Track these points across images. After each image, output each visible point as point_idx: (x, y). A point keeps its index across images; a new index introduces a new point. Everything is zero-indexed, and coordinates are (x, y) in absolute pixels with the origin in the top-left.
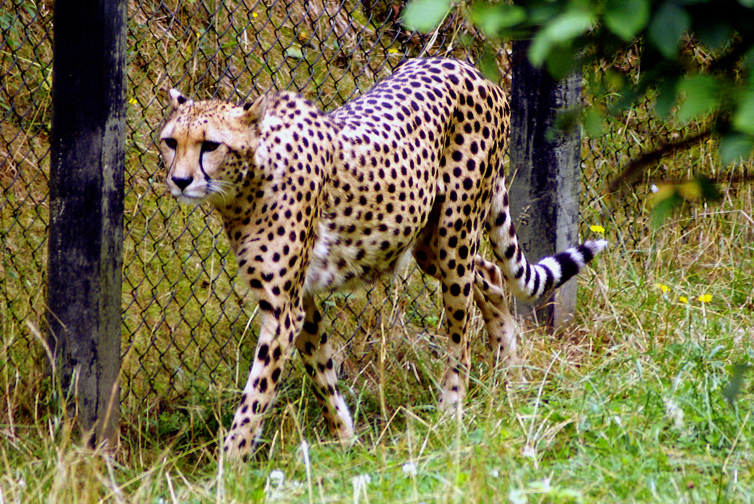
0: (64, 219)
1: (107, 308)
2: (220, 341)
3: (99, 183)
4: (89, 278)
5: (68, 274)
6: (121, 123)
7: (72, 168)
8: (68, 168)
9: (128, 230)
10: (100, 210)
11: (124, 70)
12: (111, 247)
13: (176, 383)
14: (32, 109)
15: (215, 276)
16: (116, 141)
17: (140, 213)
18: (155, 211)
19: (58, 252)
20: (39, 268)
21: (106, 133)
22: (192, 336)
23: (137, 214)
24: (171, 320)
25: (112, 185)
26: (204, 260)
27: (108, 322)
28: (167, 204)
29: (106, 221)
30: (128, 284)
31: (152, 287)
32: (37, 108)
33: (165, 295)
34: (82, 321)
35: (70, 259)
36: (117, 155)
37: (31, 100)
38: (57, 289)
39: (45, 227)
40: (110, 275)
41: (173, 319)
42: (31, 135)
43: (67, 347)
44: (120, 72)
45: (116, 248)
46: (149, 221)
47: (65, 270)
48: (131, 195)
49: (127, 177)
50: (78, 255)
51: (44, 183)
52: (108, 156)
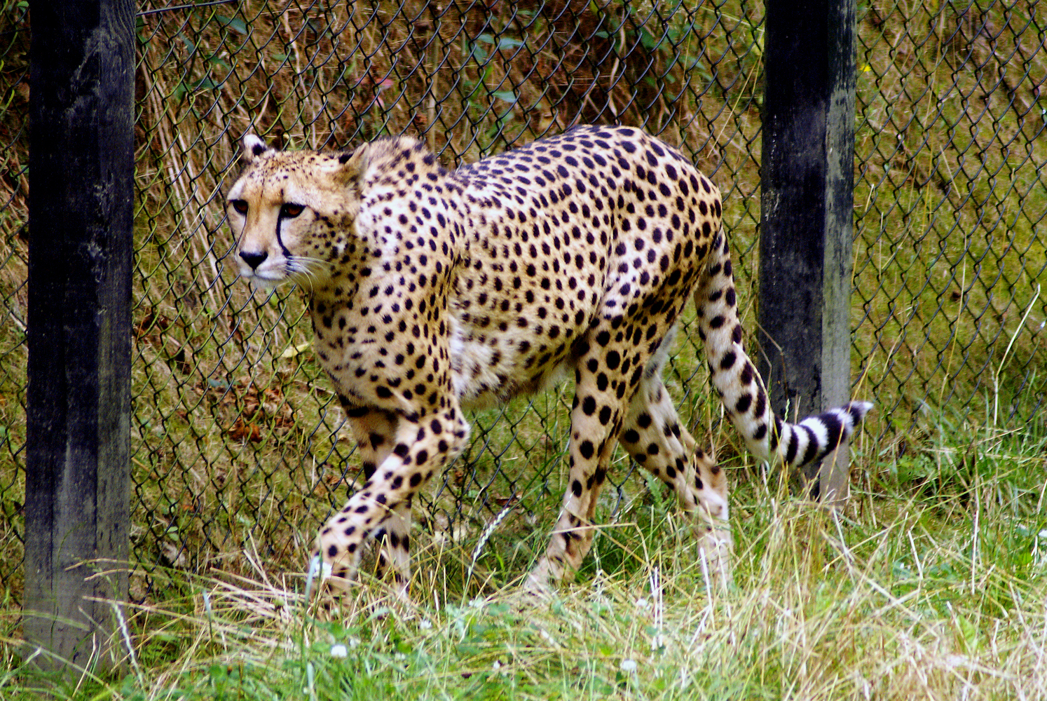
0: (779, 216)
1: (833, 326)
2: (975, 368)
3: (822, 170)
4: (810, 289)
5: (784, 284)
6: (851, 95)
7: (788, 153)
8: (784, 152)
9: (858, 228)
10: (824, 205)
11: (854, 29)
12: (838, 250)
13: (919, 419)
14: (738, 79)
15: (968, 286)
16: (844, 118)
17: (873, 208)
18: (891, 205)
19: (770, 258)
20: (749, 276)
21: (831, 108)
22: (939, 360)
23: (869, 209)
24: (914, 340)
25: (839, 172)
26: (954, 267)
27: (834, 344)
28: (907, 196)
29: (830, 218)
30: (858, 296)
31: (888, 301)
32: (745, 77)
33: (904, 310)
34: (802, 343)
35: (787, 265)
36: (844, 135)
37: (738, 67)
38: (770, 303)
39: (755, 225)
40: (836, 284)
41: (916, 339)
42: (738, 112)
43: (784, 375)
44: (849, 32)
45: (844, 252)
46: (884, 218)
47: (780, 279)
48: (863, 185)
49: (857, 162)
50: (796, 260)
51: (754, 171)
52: (833, 137)
